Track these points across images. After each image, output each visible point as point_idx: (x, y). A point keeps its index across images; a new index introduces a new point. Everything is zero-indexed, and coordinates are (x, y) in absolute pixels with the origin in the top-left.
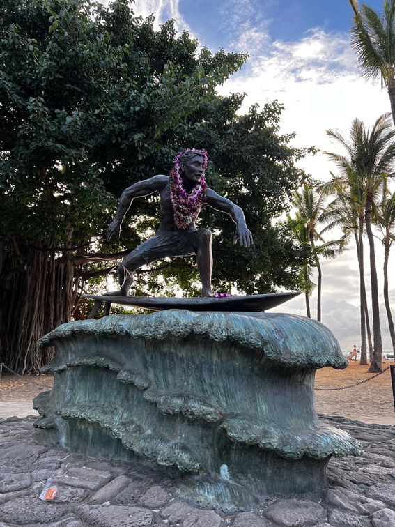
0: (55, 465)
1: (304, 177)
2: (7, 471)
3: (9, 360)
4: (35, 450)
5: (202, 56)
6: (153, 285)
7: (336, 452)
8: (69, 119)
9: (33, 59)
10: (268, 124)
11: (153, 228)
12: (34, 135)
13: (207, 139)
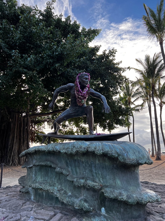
0: (30, 209)
1: (126, 79)
2: (10, 213)
3: (4, 159)
4: (21, 202)
5: (82, 31)
6: (64, 126)
7: (150, 201)
8: (29, 59)
9: (13, 33)
10: (111, 58)
11: (63, 102)
12: (14, 65)
13: (86, 65)
